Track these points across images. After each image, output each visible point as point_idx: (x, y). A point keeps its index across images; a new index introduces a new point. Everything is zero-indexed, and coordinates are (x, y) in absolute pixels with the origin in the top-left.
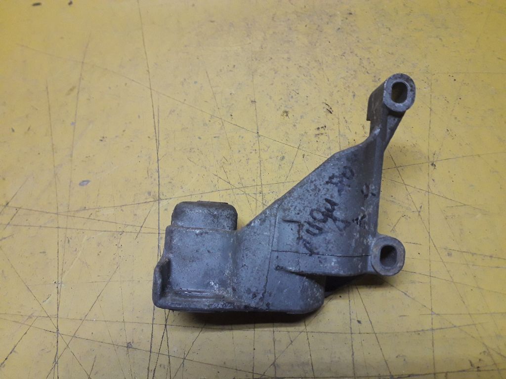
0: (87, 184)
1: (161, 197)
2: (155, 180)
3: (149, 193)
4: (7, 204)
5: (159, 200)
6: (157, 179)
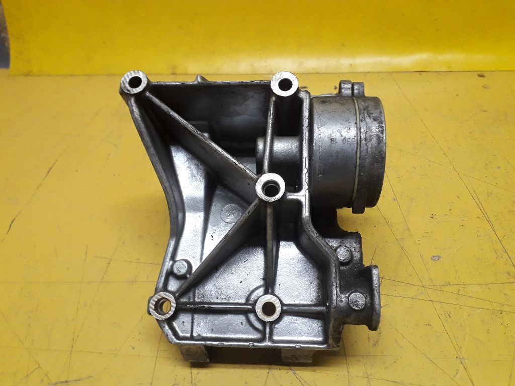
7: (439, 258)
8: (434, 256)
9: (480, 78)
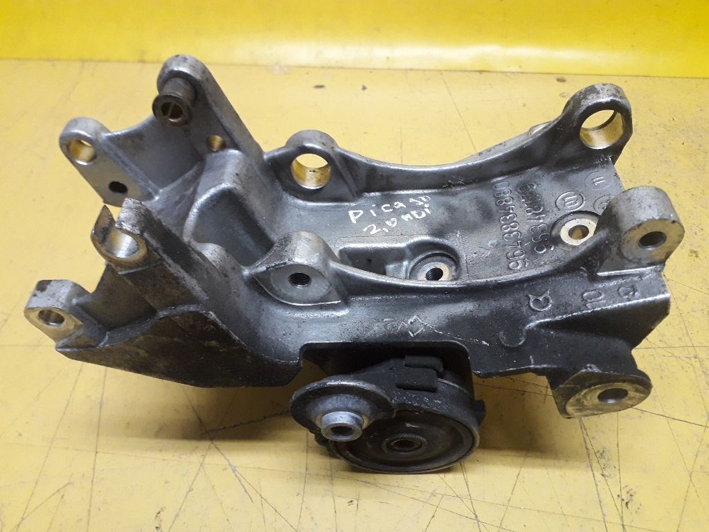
9: (559, 83)
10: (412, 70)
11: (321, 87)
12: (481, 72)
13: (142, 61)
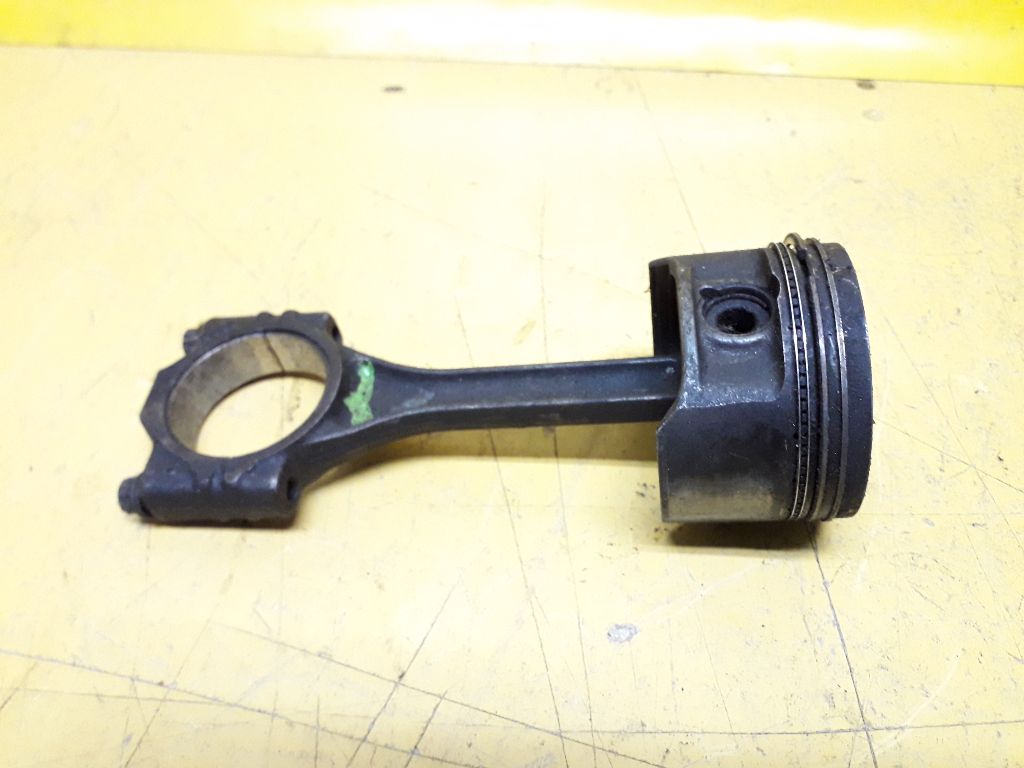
0: (629, 639)
1: (869, 716)
2: (833, 652)
3: (830, 699)
4: (401, 677)
5: (864, 729)
6: (839, 649)
7: (633, 631)
8: (618, 627)
9: (861, 91)
10: (578, 66)
11: (397, 89)
12: (708, 73)
13: (63, 45)
